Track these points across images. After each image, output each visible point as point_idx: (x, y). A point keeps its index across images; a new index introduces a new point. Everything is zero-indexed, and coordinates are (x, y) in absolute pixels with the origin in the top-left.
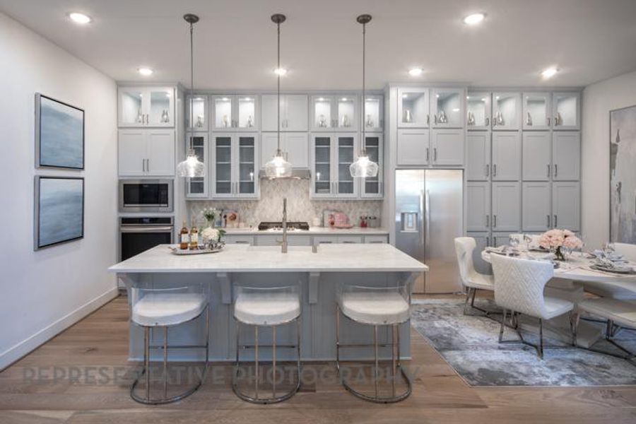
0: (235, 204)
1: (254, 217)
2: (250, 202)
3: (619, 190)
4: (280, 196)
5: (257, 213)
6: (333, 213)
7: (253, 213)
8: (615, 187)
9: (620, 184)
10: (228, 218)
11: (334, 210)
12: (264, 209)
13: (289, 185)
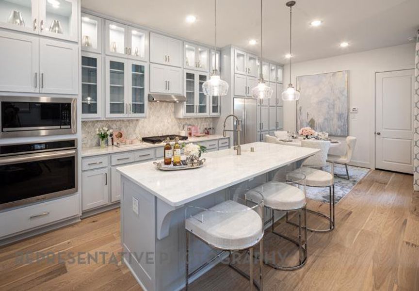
0: (118, 124)
1: (135, 134)
2: (132, 121)
3: (300, 110)
4: (155, 116)
5: (137, 130)
6: (190, 127)
7: (134, 131)
8: (298, 109)
9: (301, 107)
10: (114, 137)
11: (190, 125)
12: (143, 127)
13: (161, 107)
